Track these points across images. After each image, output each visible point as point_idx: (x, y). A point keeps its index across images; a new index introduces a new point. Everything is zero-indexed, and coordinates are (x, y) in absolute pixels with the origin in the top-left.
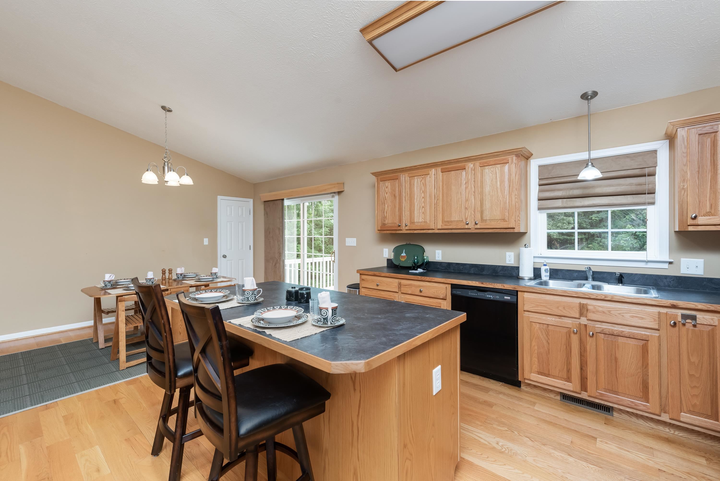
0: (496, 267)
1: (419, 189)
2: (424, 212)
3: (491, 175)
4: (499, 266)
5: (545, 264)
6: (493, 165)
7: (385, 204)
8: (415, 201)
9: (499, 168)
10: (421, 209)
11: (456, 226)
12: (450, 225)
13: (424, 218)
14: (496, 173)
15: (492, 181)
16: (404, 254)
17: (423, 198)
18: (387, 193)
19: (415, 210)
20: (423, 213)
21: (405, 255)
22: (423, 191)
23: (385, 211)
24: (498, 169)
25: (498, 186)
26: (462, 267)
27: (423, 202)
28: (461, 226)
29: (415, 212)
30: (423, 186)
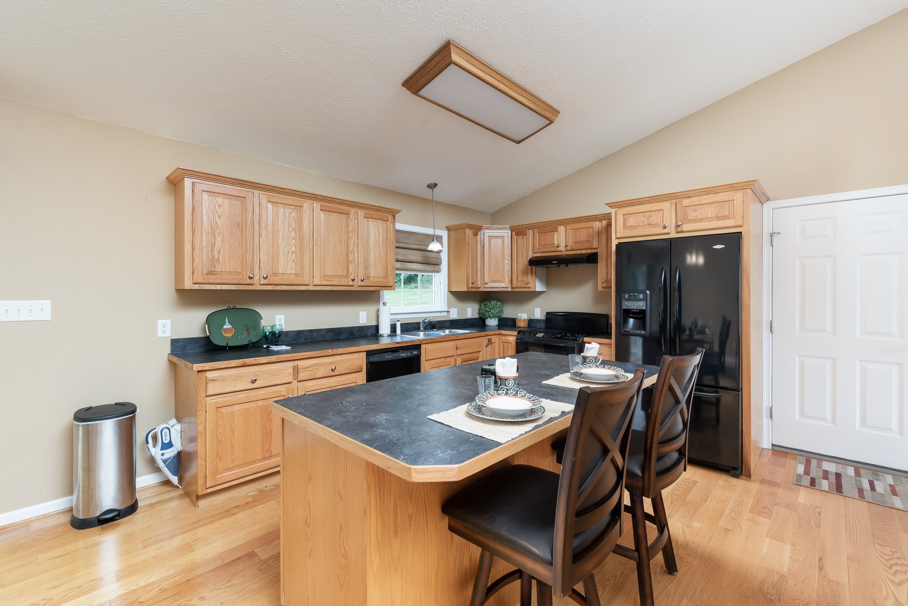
0: (353, 329)
1: (287, 225)
2: (295, 259)
3: (374, 229)
4: (356, 327)
5: (398, 319)
6: (376, 219)
7: (217, 237)
8: (280, 241)
9: (382, 224)
10: (290, 254)
11: (338, 282)
12: (332, 280)
13: (294, 269)
14: (379, 228)
15: (375, 236)
16: (227, 326)
17: (293, 238)
18: (220, 217)
19: (280, 255)
20: (293, 260)
21: (231, 327)
22: (293, 229)
23: (215, 249)
24: (380, 225)
25: (381, 242)
26: (316, 334)
27: (294, 244)
28: (344, 282)
29: (280, 258)
30: (293, 221)
